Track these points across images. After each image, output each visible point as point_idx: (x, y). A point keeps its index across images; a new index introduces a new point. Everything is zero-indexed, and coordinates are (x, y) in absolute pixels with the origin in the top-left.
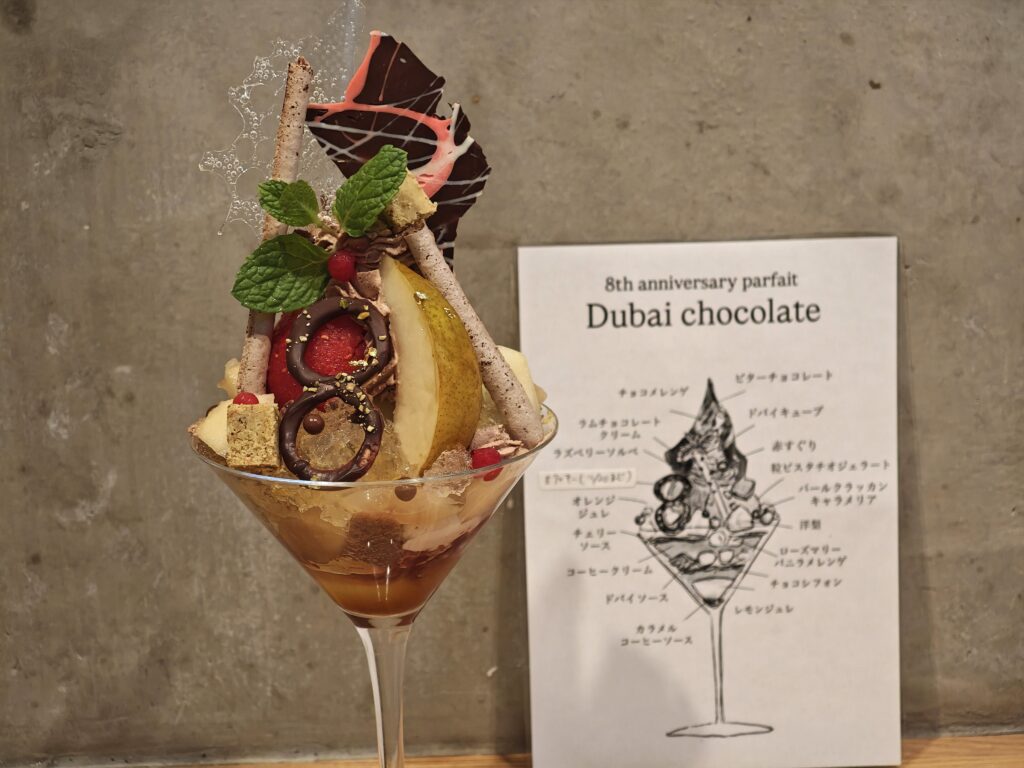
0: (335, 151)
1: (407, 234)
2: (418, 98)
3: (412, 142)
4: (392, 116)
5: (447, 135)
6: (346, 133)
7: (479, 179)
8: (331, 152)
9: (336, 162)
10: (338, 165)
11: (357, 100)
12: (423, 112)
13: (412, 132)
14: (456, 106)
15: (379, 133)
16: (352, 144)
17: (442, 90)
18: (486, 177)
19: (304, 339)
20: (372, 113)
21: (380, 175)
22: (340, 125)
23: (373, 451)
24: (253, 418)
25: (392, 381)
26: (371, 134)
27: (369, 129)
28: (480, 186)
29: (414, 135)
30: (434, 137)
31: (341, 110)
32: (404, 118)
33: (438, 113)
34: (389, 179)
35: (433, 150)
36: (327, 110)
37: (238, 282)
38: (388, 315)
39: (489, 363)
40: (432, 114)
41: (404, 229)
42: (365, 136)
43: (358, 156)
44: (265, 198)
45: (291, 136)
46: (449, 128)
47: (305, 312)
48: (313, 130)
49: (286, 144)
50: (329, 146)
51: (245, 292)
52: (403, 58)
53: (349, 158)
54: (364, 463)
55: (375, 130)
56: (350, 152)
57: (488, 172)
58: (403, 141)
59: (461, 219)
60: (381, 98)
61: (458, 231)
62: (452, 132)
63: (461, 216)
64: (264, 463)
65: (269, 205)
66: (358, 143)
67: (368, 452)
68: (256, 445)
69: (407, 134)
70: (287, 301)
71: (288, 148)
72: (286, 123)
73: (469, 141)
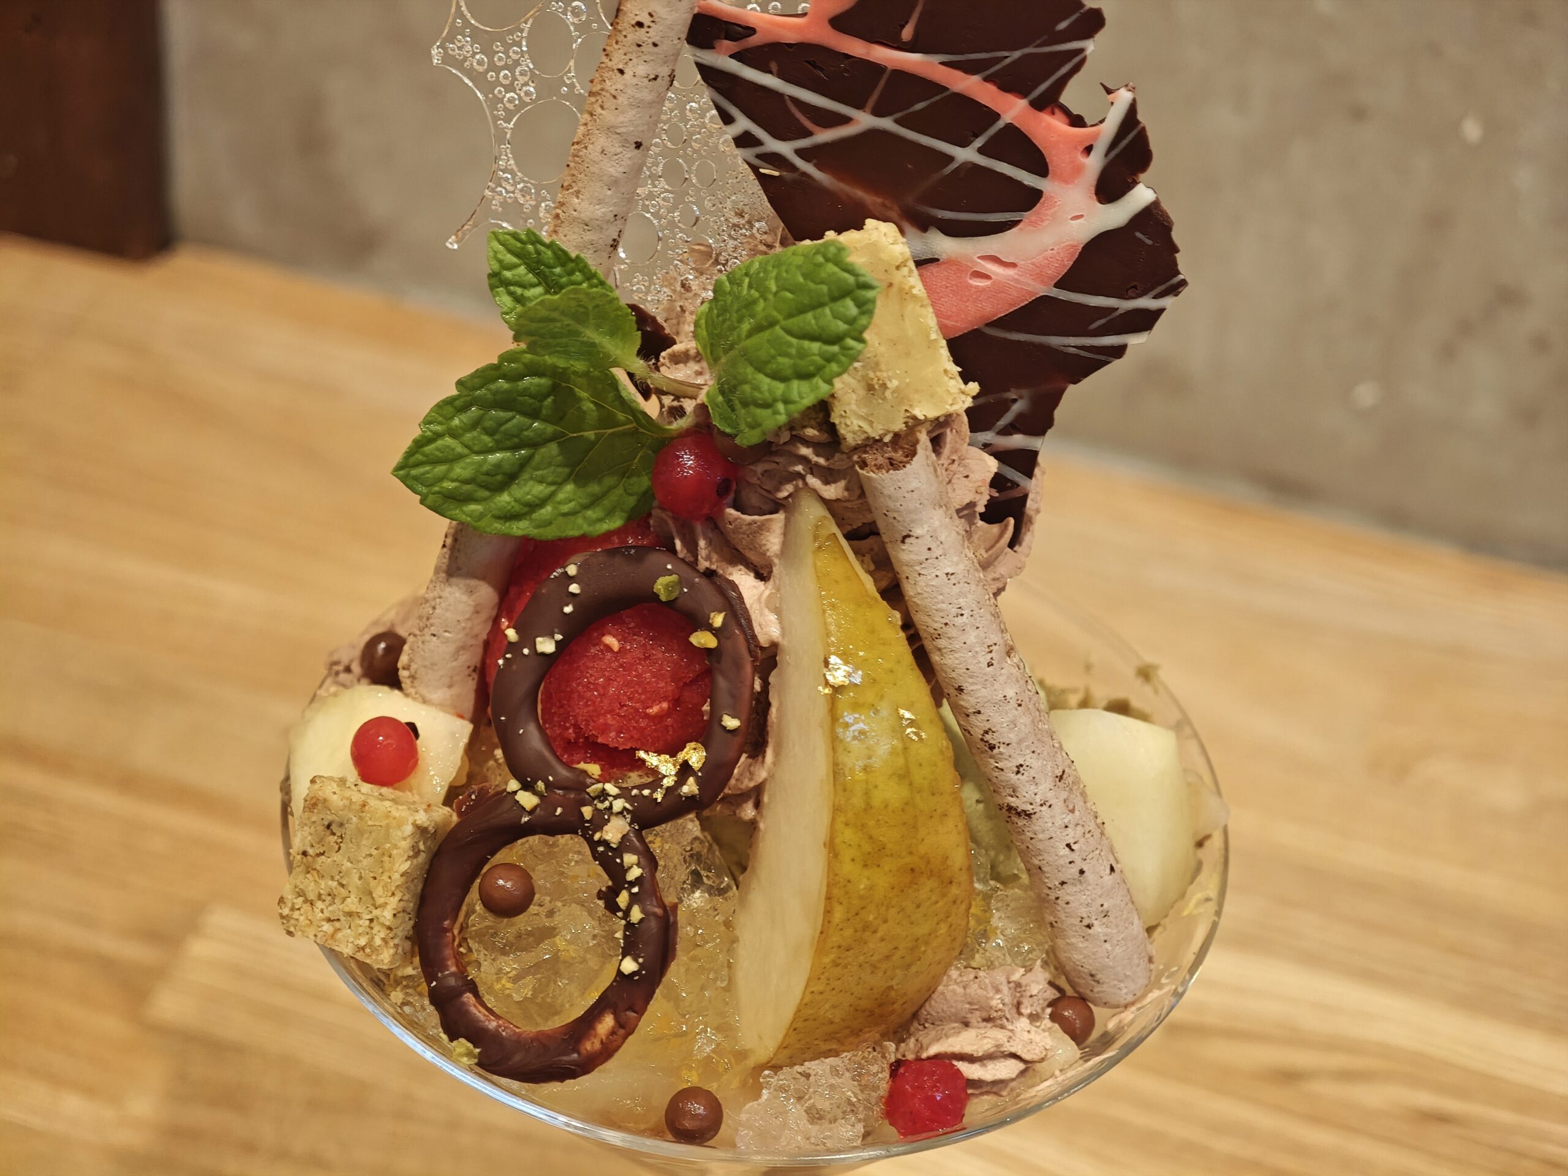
0: (757, 142)
2: (1017, 54)
3: (975, 167)
4: (931, 87)
5: (1078, 170)
6: (796, 101)
7: (1146, 302)
8: (744, 140)
9: (755, 169)
10: (762, 179)
11: (839, 23)
12: (1023, 94)
13: (979, 142)
14: (1124, 97)
15: (887, 123)
16: (809, 134)
17: (1090, 46)
18: (1167, 302)
19: (546, 646)
20: (876, 69)
22: (781, 75)
23: (620, 1024)
26: (864, 120)
27: (859, 106)
28: (1145, 321)
29: (981, 151)
30: (1039, 165)
31: (791, 38)
32: (964, 102)
33: (1071, 97)
35: (1031, 198)
36: (751, 31)
37: (419, 444)
40: (1048, 102)
41: (856, 449)
42: (846, 120)
43: (818, 166)
44: (508, 274)
45: (622, 100)
46: (1088, 150)
47: (572, 570)
48: (709, 74)
50: (743, 124)
51: (440, 469)
53: (793, 168)
54: (591, 1045)
55: (877, 113)
56: (800, 153)
57: (1175, 289)
58: (950, 159)
59: (1071, 389)
60: (907, 33)
61: (1058, 413)
62: (1094, 163)
63: (1076, 381)
66: (825, 136)
67: (607, 1022)
69: (964, 144)
71: (610, 130)
73: (1141, 196)
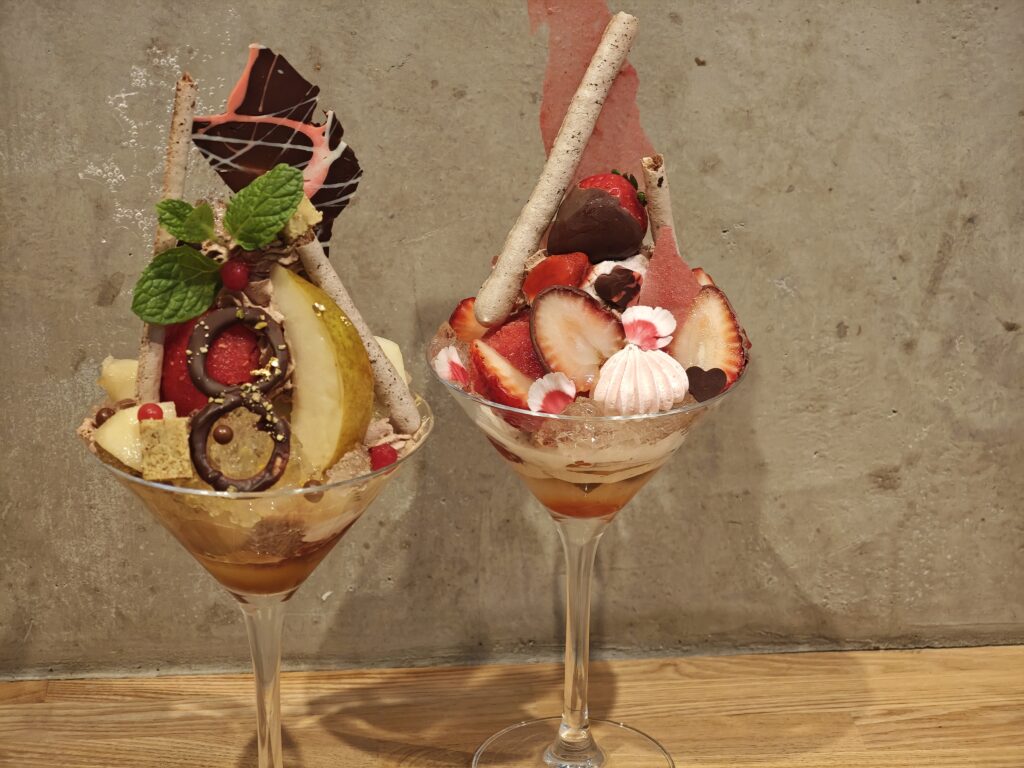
0: (218, 162)
1: (298, 246)
2: (295, 107)
3: (290, 149)
4: (272, 125)
5: (322, 142)
6: (228, 143)
7: (352, 182)
8: (213, 162)
9: (218, 172)
10: (222, 174)
11: (239, 111)
12: (300, 121)
13: (290, 141)
14: (330, 113)
15: (259, 142)
16: (234, 154)
17: (317, 98)
18: (359, 179)
19: (204, 350)
20: (253, 124)
21: (277, 194)
22: (222, 135)
23: (284, 459)
24: (166, 432)
25: (289, 385)
26: (251, 144)
27: (249, 139)
28: (353, 188)
29: (291, 143)
30: (310, 143)
31: (222, 121)
32: (283, 127)
33: (315, 120)
34: (287, 198)
35: (309, 156)
36: (209, 123)
37: (136, 297)
38: (282, 322)
39: (374, 362)
40: (308, 121)
41: (296, 240)
42: (245, 145)
43: (240, 164)
44: (163, 217)
45: (180, 152)
46: (324, 134)
47: (202, 323)
48: (198, 142)
49: (176, 159)
50: (212, 156)
51: (143, 306)
52: (280, 69)
53: (231, 167)
54: (276, 471)
55: (255, 140)
56: (233, 161)
57: (360, 175)
58: (282, 149)
59: (336, 220)
60: (260, 109)
61: (333, 230)
62: (327, 138)
63: (336, 216)
64: (181, 476)
65: (168, 224)
66: (240, 153)
67: (279, 461)
68: (171, 458)
69: (285, 142)
70: (182, 312)
71: (178, 164)
72: (175, 139)
73: (343, 145)
